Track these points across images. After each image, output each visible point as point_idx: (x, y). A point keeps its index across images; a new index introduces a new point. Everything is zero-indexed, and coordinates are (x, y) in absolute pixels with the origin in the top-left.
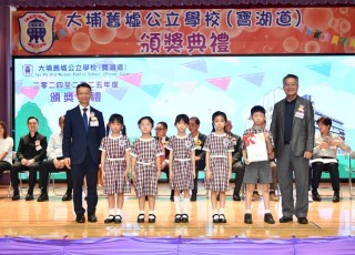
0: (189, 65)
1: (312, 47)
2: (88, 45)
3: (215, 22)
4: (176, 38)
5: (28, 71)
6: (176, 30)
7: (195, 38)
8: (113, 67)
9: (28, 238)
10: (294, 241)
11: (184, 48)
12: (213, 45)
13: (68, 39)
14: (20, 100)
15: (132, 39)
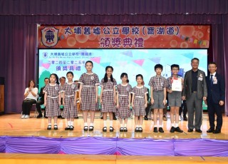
0: (124, 54)
1: (184, 45)
2: (75, 43)
3: (137, 33)
4: (118, 40)
5: (45, 55)
6: (117, 36)
7: (127, 40)
8: (87, 54)
9: (43, 137)
10: (174, 140)
11: (122, 45)
12: (136, 43)
13: (65, 40)
14: (42, 70)
15: (96, 41)
